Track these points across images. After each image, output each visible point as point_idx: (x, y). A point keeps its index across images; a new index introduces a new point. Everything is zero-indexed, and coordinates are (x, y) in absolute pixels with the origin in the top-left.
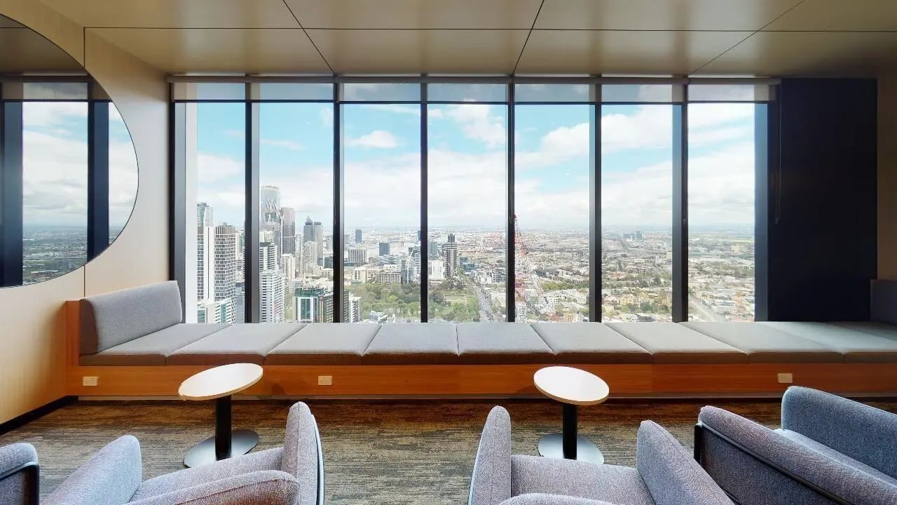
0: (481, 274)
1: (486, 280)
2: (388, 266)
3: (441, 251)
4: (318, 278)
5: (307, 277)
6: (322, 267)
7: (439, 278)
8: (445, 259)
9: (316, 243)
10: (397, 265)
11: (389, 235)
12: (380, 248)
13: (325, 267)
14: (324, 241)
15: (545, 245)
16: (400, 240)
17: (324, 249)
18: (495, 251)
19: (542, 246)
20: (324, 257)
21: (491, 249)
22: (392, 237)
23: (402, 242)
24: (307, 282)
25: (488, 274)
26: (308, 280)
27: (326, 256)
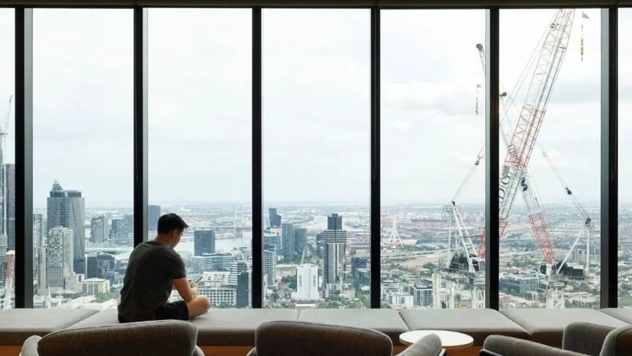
0: (395, 290)
1: (403, 301)
2: (212, 274)
3: (315, 246)
4: (75, 296)
5: (54, 296)
6: (83, 276)
7: (312, 298)
8: (322, 261)
9: (71, 230)
10: (228, 273)
11: (215, 217)
12: (195, 241)
13: (89, 277)
14: (87, 227)
15: (518, 235)
16: (235, 226)
17: (86, 241)
18: (419, 246)
19: (513, 236)
20: (86, 256)
21: (413, 242)
22: (219, 220)
23: (239, 229)
24: (55, 304)
25: (406, 289)
26: (54, 300)
27: (90, 255)
